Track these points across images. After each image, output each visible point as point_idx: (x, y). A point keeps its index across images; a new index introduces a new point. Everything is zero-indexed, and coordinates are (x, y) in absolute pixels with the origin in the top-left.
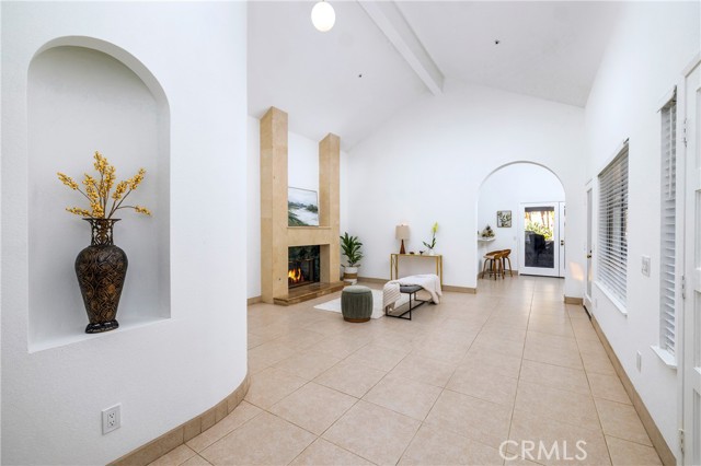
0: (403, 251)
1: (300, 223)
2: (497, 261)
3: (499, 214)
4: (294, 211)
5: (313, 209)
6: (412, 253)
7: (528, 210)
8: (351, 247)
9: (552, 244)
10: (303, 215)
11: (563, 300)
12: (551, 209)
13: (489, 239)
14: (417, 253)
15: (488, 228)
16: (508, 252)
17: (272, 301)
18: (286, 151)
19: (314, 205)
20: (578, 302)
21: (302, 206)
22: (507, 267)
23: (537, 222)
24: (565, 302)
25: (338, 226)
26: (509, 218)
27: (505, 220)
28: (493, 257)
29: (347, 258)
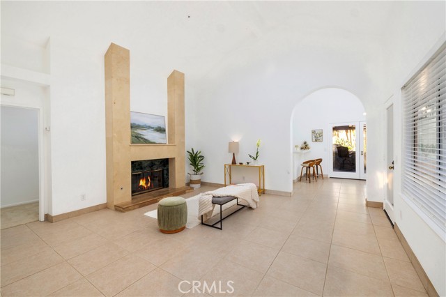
0: (234, 162)
1: (146, 141)
2: (312, 168)
3: (314, 132)
4: (139, 131)
5: (161, 130)
6: (241, 164)
7: (335, 129)
8: (195, 160)
9: (354, 154)
10: (149, 135)
11: (365, 202)
12: (352, 128)
13: (306, 151)
14: (245, 164)
15: (305, 143)
16: (320, 160)
17: (113, 208)
18: (128, 81)
19: (162, 126)
20: (379, 206)
21: (150, 127)
22: (320, 172)
23: (342, 138)
24: (367, 206)
25: (184, 143)
26: (321, 135)
27: (317, 137)
28: (307, 165)
29: (193, 168)
